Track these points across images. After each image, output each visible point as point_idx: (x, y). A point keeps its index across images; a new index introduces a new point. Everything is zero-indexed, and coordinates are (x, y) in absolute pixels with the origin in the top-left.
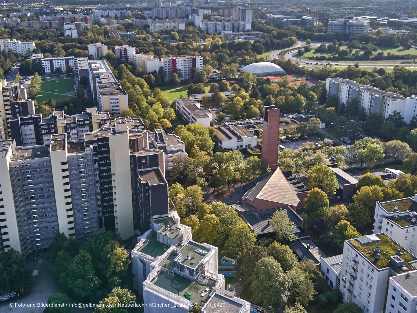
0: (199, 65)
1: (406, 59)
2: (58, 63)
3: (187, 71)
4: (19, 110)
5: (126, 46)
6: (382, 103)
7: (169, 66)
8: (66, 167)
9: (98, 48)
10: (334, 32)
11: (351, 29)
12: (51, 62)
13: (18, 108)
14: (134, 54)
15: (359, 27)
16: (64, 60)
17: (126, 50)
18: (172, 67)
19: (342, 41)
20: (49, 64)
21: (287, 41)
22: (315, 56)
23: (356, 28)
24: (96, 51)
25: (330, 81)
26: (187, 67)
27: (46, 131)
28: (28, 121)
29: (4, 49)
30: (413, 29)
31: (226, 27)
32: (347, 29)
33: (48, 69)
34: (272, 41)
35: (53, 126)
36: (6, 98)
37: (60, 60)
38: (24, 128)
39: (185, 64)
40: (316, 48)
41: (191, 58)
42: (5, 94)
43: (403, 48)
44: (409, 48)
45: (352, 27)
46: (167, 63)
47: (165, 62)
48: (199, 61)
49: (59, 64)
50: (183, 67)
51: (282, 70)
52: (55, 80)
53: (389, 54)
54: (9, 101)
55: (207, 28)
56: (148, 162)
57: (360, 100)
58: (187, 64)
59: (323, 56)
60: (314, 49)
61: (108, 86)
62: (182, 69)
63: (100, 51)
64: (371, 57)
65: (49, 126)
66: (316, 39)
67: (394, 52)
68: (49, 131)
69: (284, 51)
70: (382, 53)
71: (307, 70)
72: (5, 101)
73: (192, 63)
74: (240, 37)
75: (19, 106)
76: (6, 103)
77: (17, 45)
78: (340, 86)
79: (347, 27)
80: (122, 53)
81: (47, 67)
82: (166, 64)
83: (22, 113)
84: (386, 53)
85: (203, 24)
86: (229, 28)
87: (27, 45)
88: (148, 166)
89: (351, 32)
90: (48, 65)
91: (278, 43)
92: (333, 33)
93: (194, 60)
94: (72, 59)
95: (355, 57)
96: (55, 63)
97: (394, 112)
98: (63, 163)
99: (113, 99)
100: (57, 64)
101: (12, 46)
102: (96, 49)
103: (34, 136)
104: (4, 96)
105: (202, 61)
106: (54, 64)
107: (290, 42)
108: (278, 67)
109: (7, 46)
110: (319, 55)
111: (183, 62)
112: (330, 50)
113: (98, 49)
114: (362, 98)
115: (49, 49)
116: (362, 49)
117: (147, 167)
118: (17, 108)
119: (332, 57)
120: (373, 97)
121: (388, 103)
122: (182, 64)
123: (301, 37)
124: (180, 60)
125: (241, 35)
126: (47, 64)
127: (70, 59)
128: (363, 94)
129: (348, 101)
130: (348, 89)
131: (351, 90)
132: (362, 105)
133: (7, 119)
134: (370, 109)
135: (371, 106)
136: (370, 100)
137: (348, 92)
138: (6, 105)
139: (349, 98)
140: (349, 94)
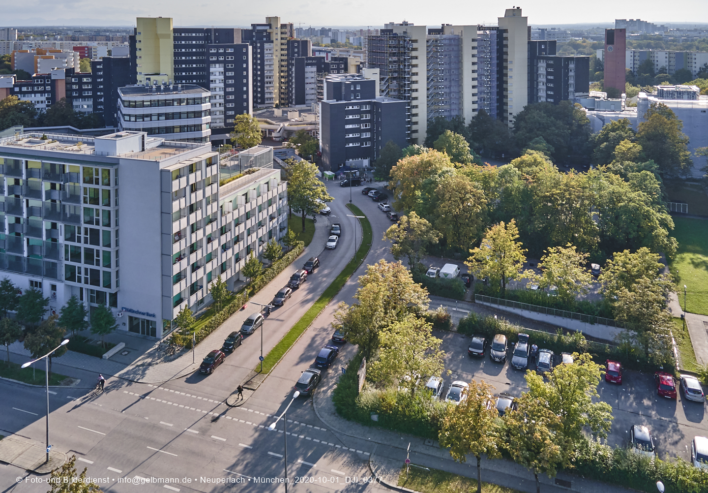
4: (298, 50)
13: (298, 47)
28: (311, 62)
35: (343, 66)
36: (283, 36)
42: (283, 30)
54: (285, 39)
56: (548, 48)
65: (338, 66)
72: (282, 39)
75: (298, 45)
76: (283, 41)
83: (301, 53)
88: (548, 52)
104: (282, 33)
117: (546, 54)
118: (296, 47)
128: (656, 55)
129: (634, 68)
130: (632, 54)
131: (637, 54)
132: (656, 67)
133: (282, 60)
134: (670, 70)
135: (670, 66)
136: (667, 59)
137: (632, 58)
138: (282, 44)
139: (634, 64)
140: (634, 60)
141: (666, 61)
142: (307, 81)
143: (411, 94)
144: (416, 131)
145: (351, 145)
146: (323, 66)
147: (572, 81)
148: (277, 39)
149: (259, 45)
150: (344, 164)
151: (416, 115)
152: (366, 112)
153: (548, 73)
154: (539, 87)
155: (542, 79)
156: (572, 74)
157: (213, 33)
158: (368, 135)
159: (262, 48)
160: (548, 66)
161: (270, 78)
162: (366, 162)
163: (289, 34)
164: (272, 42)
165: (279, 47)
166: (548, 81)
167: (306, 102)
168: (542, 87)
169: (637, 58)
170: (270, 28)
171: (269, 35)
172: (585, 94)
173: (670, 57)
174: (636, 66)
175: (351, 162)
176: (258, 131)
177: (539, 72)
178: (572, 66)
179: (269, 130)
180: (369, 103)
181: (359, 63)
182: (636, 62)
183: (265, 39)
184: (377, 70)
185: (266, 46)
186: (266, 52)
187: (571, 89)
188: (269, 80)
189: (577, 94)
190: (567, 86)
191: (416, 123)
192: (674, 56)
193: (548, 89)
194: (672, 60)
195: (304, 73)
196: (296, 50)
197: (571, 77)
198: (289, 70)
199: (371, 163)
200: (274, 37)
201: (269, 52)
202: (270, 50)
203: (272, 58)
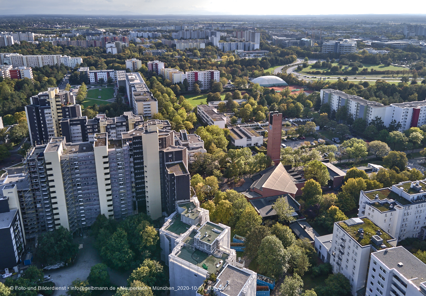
0: (217, 77)
1: (386, 74)
2: (101, 75)
3: (207, 83)
4: (69, 113)
5: (157, 62)
6: (366, 110)
7: (192, 78)
8: (107, 160)
9: (133, 63)
10: (327, 51)
11: (341, 49)
12: (95, 73)
13: (68, 111)
14: (163, 68)
15: (348, 48)
16: (106, 73)
17: (156, 64)
18: (194, 79)
19: (334, 59)
21: (288, 58)
22: (312, 71)
23: (345, 49)
24: (132, 65)
25: (324, 91)
26: (207, 79)
27: (91, 130)
28: (76, 122)
29: (57, 63)
30: (392, 49)
31: (239, 47)
32: (338, 49)
33: (92, 79)
34: (276, 58)
35: (96, 126)
36: (58, 103)
37: (103, 72)
38: (73, 128)
39: (205, 77)
40: (312, 64)
41: (210, 71)
42: (57, 100)
43: (383, 65)
44: (388, 65)
45: (342, 48)
46: (190, 76)
47: (189, 75)
48: (217, 74)
49: (102, 75)
50: (203, 79)
51: (284, 82)
52: (99, 89)
53: (372, 70)
54: (60, 105)
55: (224, 47)
56: (174, 156)
57: (348, 107)
58: (207, 77)
59: (318, 71)
60: (310, 65)
61: (142, 94)
62: (203, 81)
63: (135, 65)
64: (357, 72)
65: (93, 127)
66: (312, 57)
67: (376, 68)
68: (93, 130)
69: (286, 67)
70: (367, 69)
71: (305, 82)
72: (57, 105)
73: (211, 75)
74: (250, 55)
75: (69, 109)
76: (58, 107)
77: (68, 60)
78: (332, 96)
79: (338, 48)
80: (154, 67)
81: (92, 78)
82: (189, 77)
83: (71, 115)
84: (369, 69)
85: (220, 44)
86: (241, 48)
87: (75, 60)
88: (174, 159)
89: (341, 51)
90: (93, 77)
91: (281, 60)
92: (326, 52)
93: (212, 74)
94: (113, 72)
95: (344, 72)
96: (99, 75)
97: (376, 118)
98: (104, 157)
99: (146, 105)
100: (100, 76)
101: (63, 60)
102: (132, 63)
103: (81, 135)
104: (57, 101)
105: (219, 74)
106: (98, 76)
107: (291, 59)
108: (281, 80)
109: (59, 60)
110: (315, 70)
111: (203, 75)
112: (324, 66)
113: (134, 64)
114: (350, 106)
115: (93, 63)
116: (350, 65)
117: (173, 161)
118: (67, 111)
119: (325, 72)
120: (359, 105)
121: (371, 110)
122: (203, 77)
123: (301, 55)
124: (201, 73)
125: (251, 53)
126: (92, 76)
127: (111, 72)
128: (350, 103)
129: (338, 108)
130: (338, 99)
131: (341, 100)
132: (349, 112)
133: (59, 120)
134: (356, 115)
135: (357, 112)
136: (356, 108)
138: (58, 109)
143: (51, 201)
148: (53, 106)
149: (40, 111)
159: (43, 113)
163: (64, 101)
164: (50, 108)
165: (55, 113)
170: (49, 97)
172: (186, 201)
174: (340, 107)
178: (175, 181)
181: (106, 125)
182: (340, 104)
183: (47, 105)
184: (13, 190)
185: (46, 111)
186: (46, 115)
188: (51, 133)
195: (68, 130)
196: (67, 113)
200: (51, 105)
201: (48, 115)
202: (49, 113)
203: (51, 119)
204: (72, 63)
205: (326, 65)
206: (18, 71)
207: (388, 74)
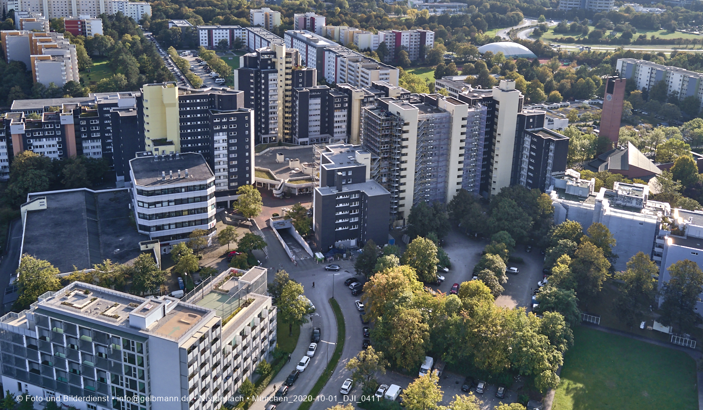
0: (429, 41)
1: (677, 44)
2: (219, 33)
3: (413, 50)
4: (303, 80)
5: (313, 14)
7: (391, 41)
8: (465, 123)
9: (266, 15)
10: (569, 7)
11: (593, 4)
12: (210, 32)
13: (302, 77)
14: (324, 25)
16: (228, 30)
17: (313, 19)
18: (394, 44)
19: (586, 20)
20: (207, 35)
21: (512, 16)
22: (554, 37)
23: (600, 3)
24: (264, 19)
25: (623, 62)
26: (413, 43)
27: (339, 106)
28: (314, 94)
30: (669, 7)
32: (586, 4)
33: (204, 42)
34: (494, 16)
35: (347, 100)
36: (288, 65)
37: (223, 29)
39: (411, 40)
40: (554, 27)
41: (419, 32)
42: (288, 60)
43: (665, 31)
44: (673, 31)
46: (389, 38)
47: (386, 36)
48: (430, 34)
49: (221, 35)
50: (408, 43)
51: (531, 52)
52: (228, 57)
53: (653, 37)
54: (290, 68)
56: (536, 121)
57: (667, 83)
58: (414, 40)
59: (570, 38)
60: (551, 29)
61: (360, 60)
62: (408, 46)
63: (269, 20)
64: (632, 40)
65: (342, 100)
66: (550, 16)
67: (657, 34)
68: (342, 105)
69: (513, 30)
70: (645, 36)
72: (287, 68)
73: (420, 38)
74: (437, 10)
75: (303, 74)
76: (288, 71)
77: (125, 7)
78: (638, 68)
80: (307, 24)
81: (204, 39)
82: (387, 39)
83: (305, 83)
84: (649, 35)
87: (139, 6)
88: (535, 126)
89: (592, 7)
90: (205, 37)
91: (503, 19)
92: (567, 9)
93: (423, 36)
94: (239, 29)
95: (612, 40)
96: (216, 33)
98: (463, 119)
99: (383, 74)
100: (217, 35)
101: (117, 7)
102: (264, 16)
104: (287, 63)
105: (433, 36)
106: (214, 35)
107: (517, 18)
108: (527, 49)
109: (109, 7)
110: (559, 36)
111: (408, 37)
112: (573, 30)
113: (267, 17)
114: (671, 80)
116: (618, 30)
117: (533, 128)
118: (301, 77)
119: (582, 39)
122: (408, 40)
123: (529, 14)
124: (405, 34)
125: (439, 7)
126: (204, 35)
127: (236, 29)
128: (671, 76)
129: (649, 85)
130: (650, 71)
131: (654, 72)
132: (669, 89)
133: (286, 90)
134: (681, 93)
135: (682, 89)
136: (681, 83)
137: (649, 75)
138: (287, 74)
139: (650, 81)
140: (651, 77)
141: (680, 84)
142: (310, 113)
143: (400, 173)
144: (403, 205)
145: (340, 229)
146: (327, 98)
147: (550, 161)
148: (281, 70)
149: (263, 75)
150: (334, 246)
151: (404, 191)
152: (355, 200)
153: (532, 149)
154: (523, 159)
155: (526, 153)
156: (551, 154)
157: (216, 99)
158: (356, 220)
159: (266, 79)
160: (532, 142)
161: (274, 108)
162: (353, 242)
163: (294, 62)
164: (277, 72)
165: (283, 78)
166: (531, 156)
167: (309, 134)
168: (525, 160)
169: (653, 75)
170: (275, 57)
171: (273, 65)
172: (561, 173)
173: (684, 80)
174: (652, 84)
175: (340, 243)
176: (259, 201)
177: (525, 145)
178: (552, 147)
179: (271, 184)
180: (358, 192)
181: (363, 98)
182: (652, 79)
183: (269, 67)
184: (369, 155)
185: (271, 76)
186: (270, 82)
187: (549, 168)
189: (553, 173)
190: (546, 164)
191: (403, 198)
192: (687, 79)
193: (530, 163)
194: (686, 84)
195: (307, 105)
196: (301, 81)
197: (551, 156)
198: (293, 101)
199: (358, 243)
200: (278, 67)
201: (273, 82)
202: (274, 80)
203: (276, 88)
204: (133, 12)
205: (577, 29)
206: (79, 23)
207: (679, 44)
